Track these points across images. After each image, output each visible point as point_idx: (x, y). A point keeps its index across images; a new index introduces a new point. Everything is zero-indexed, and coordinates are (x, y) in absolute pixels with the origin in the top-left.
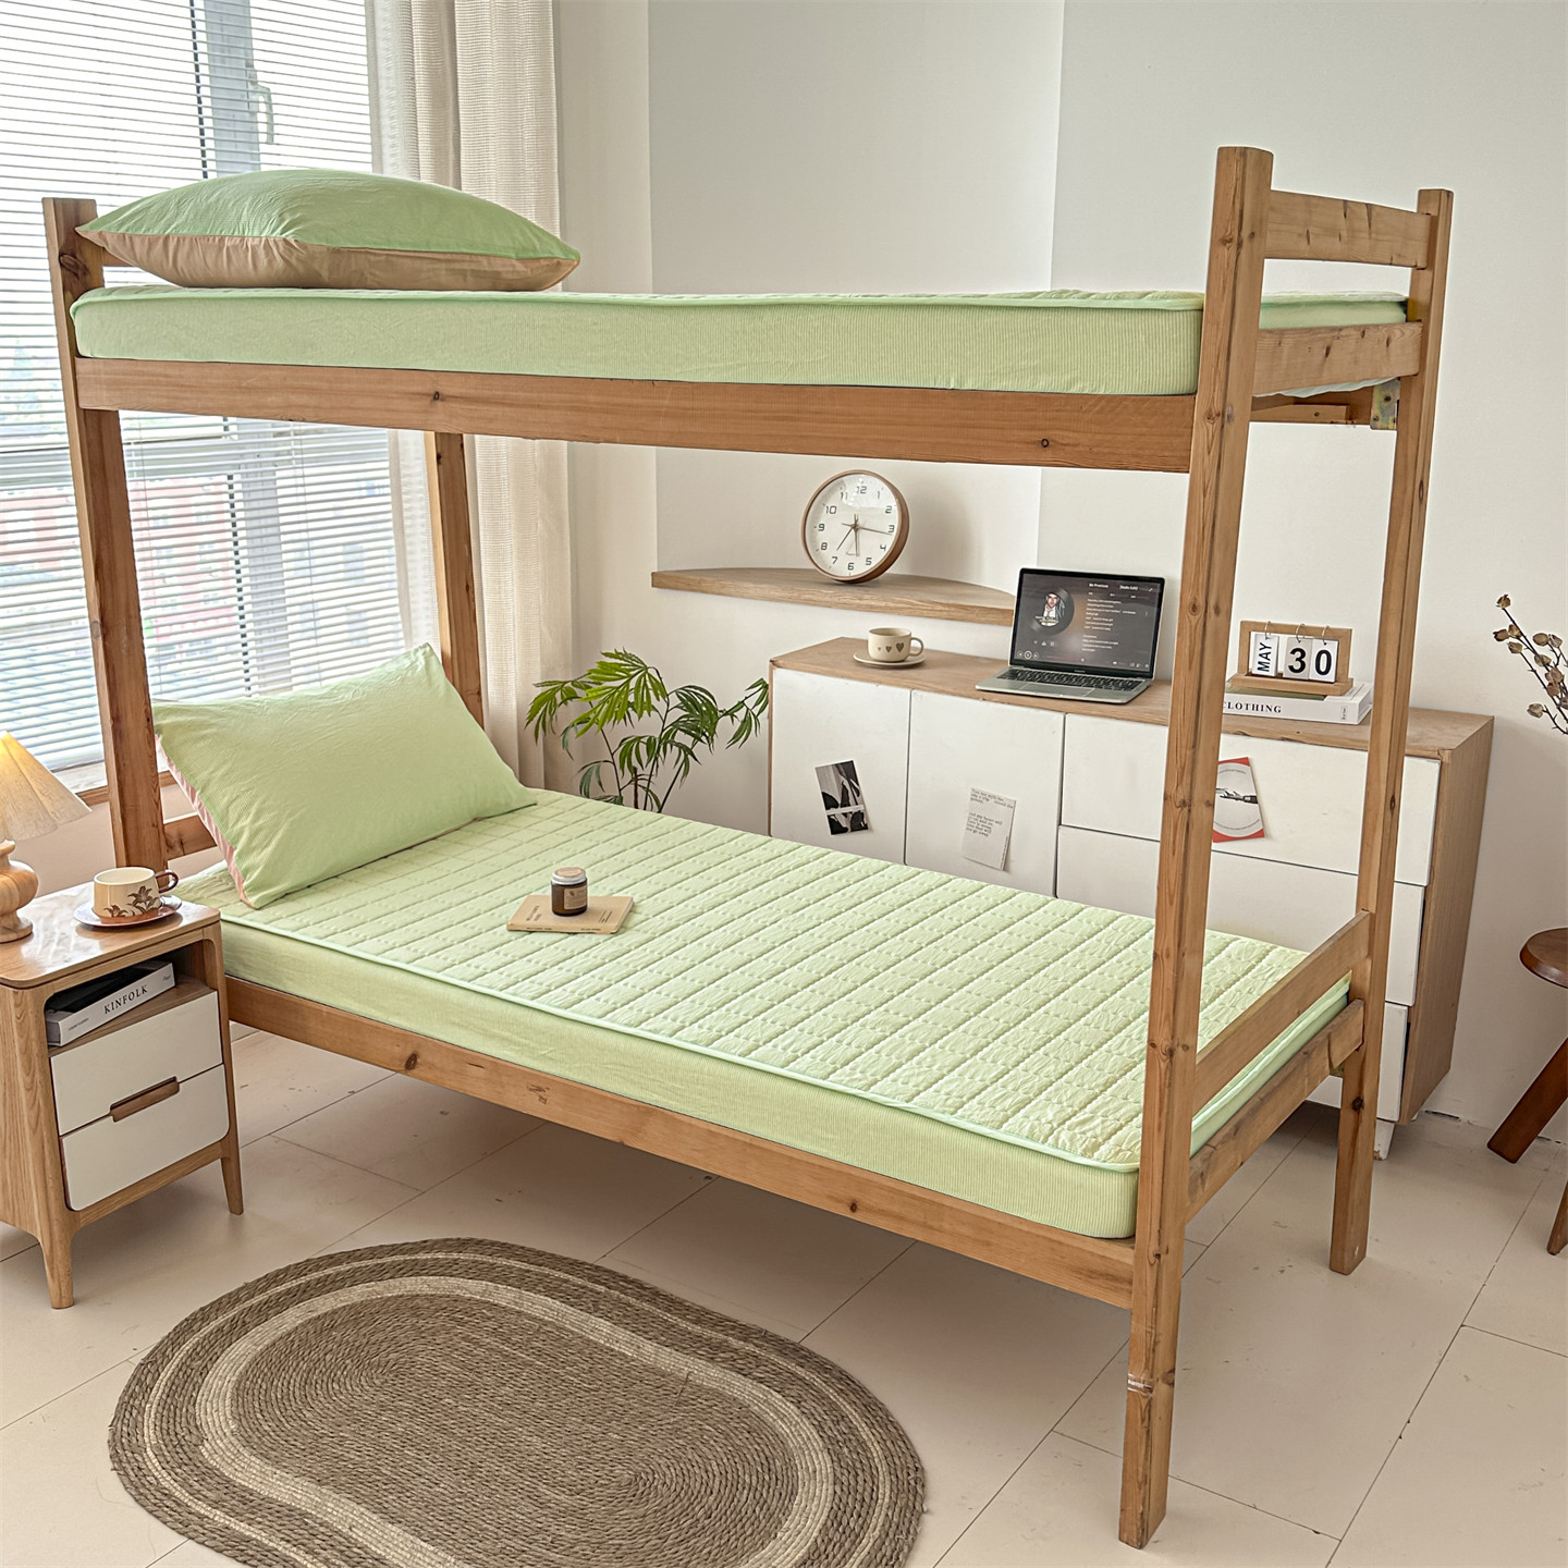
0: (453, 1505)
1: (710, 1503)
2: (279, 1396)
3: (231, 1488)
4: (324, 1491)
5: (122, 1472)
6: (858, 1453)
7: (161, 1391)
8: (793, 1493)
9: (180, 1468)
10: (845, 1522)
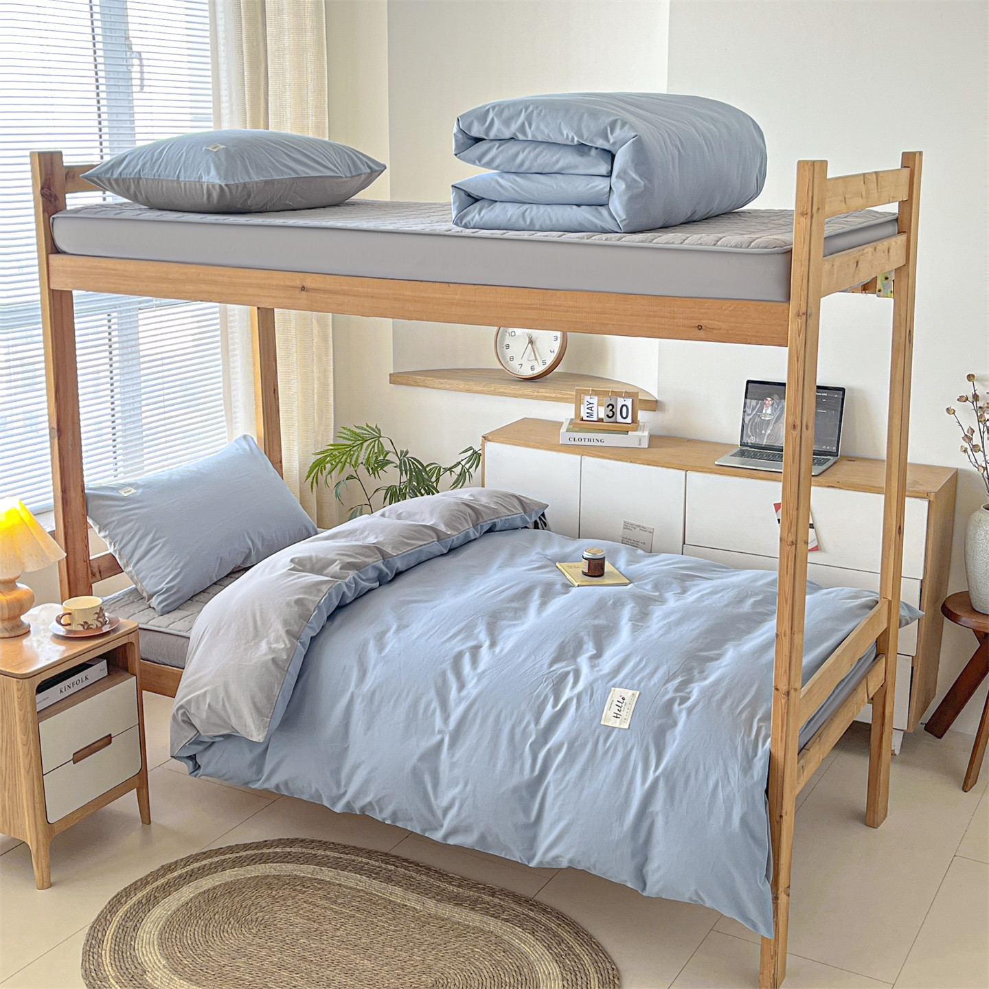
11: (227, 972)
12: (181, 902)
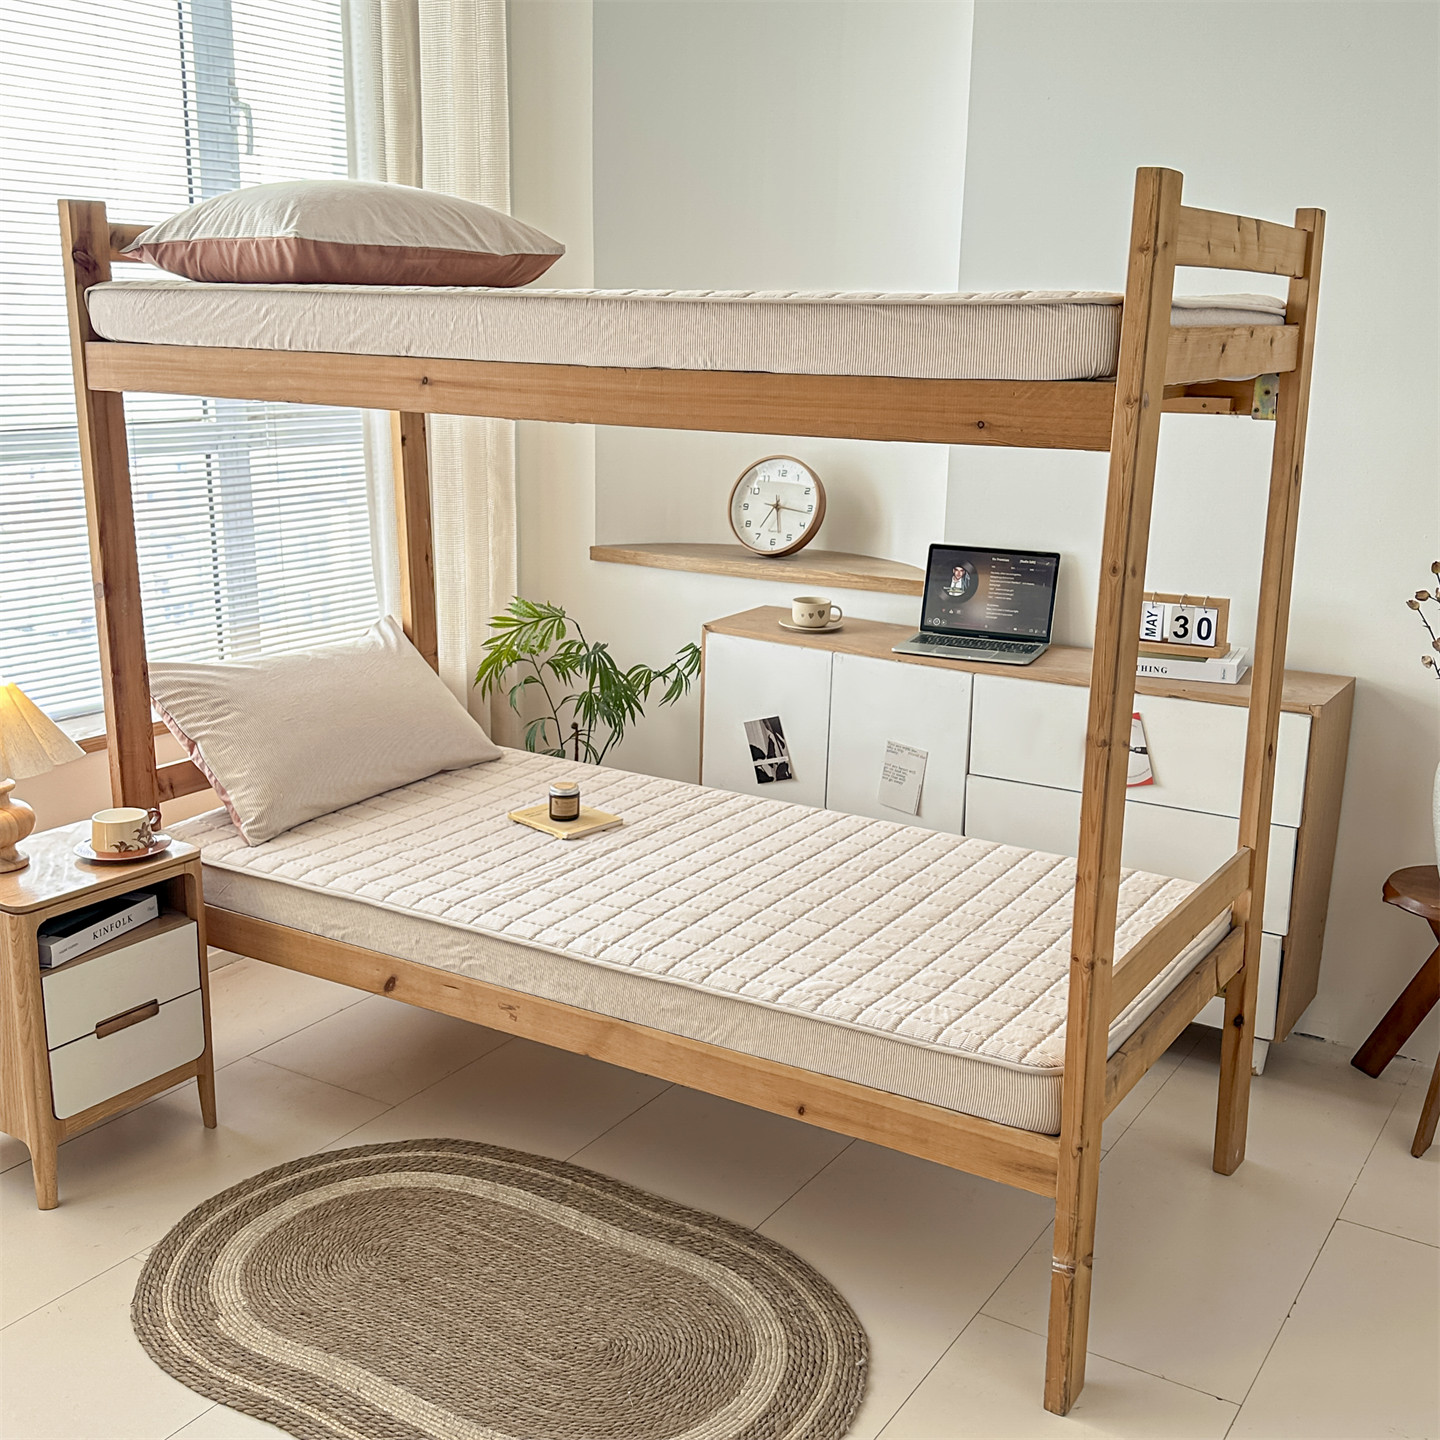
0: (449, 1368)
1: (678, 1365)
2: (284, 1277)
3: (247, 1356)
4: (332, 1357)
5: (146, 1343)
6: (808, 1322)
7: (175, 1273)
8: (752, 1356)
9: (199, 1339)
10: (799, 1381)
11: (329, 1320)
12: (279, 1222)
